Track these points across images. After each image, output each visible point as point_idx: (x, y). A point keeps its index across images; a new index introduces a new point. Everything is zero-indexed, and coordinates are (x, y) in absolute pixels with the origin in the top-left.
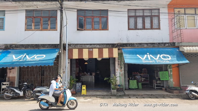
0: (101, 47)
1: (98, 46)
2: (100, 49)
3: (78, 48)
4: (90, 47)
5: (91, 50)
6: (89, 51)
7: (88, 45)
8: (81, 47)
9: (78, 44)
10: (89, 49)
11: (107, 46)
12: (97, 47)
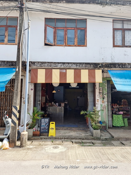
0: (78, 67)
1: (74, 66)
2: (77, 70)
3: (46, 67)
4: (63, 66)
5: (64, 71)
6: (60, 73)
7: (60, 65)
8: (49, 67)
9: (45, 63)
10: (61, 70)
11: (86, 66)
12: (72, 68)
